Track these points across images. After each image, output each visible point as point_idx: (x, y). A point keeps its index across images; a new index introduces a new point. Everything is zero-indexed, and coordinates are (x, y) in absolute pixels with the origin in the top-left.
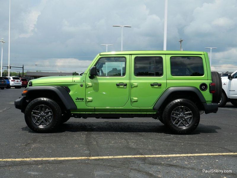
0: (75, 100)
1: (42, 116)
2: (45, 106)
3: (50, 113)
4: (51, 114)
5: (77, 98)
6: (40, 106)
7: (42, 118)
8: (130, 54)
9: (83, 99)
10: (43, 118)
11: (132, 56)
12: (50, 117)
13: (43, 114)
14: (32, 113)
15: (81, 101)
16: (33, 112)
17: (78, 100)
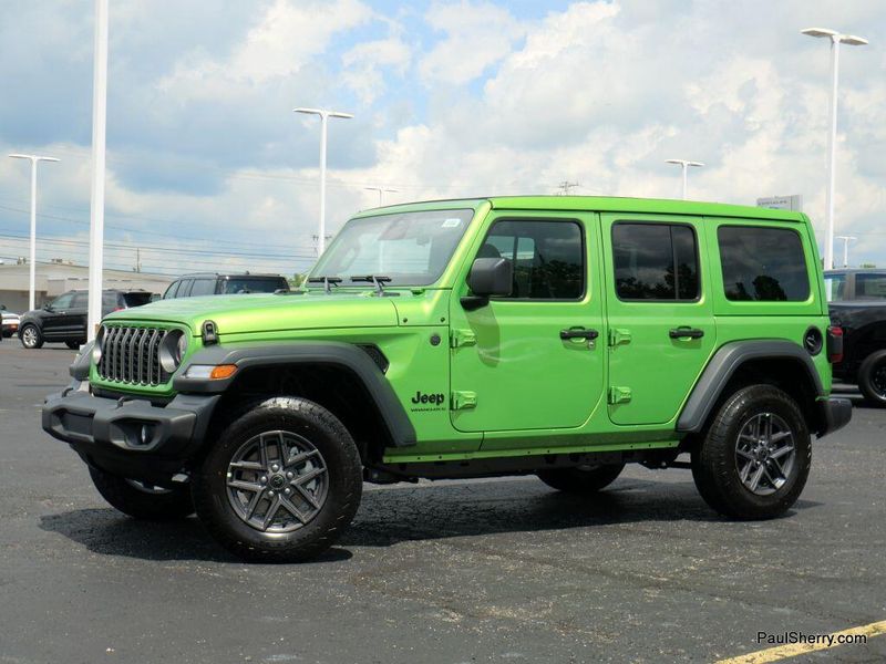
0: (407, 405)
1: (276, 484)
2: (285, 435)
3: (309, 466)
4: (318, 470)
5: (419, 393)
6: (265, 437)
7: (276, 493)
8: (596, 212)
9: (442, 396)
10: (282, 491)
11: (603, 216)
12: (312, 485)
13: (281, 472)
14: (229, 475)
15: (434, 405)
16: (234, 468)
17: (420, 405)
